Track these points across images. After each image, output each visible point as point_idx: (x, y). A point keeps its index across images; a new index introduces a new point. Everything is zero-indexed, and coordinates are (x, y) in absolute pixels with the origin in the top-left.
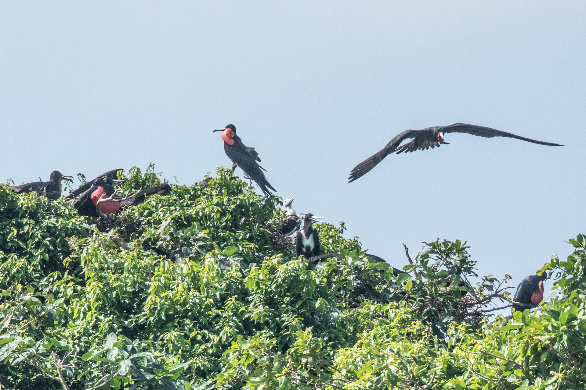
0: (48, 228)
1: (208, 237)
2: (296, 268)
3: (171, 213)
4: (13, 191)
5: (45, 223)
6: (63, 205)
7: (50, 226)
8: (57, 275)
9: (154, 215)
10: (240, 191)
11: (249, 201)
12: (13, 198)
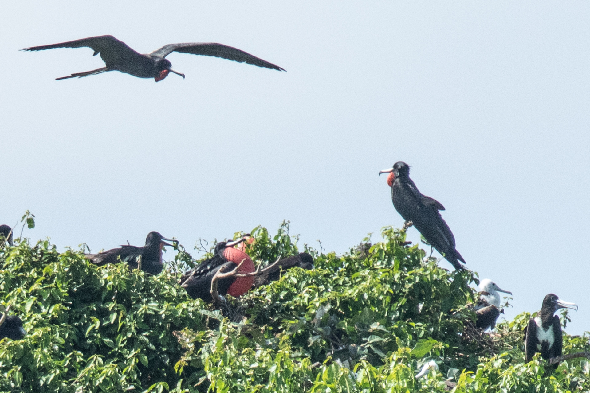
0: (147, 317)
1: (385, 330)
2: (529, 373)
3: (320, 294)
4: (91, 261)
5: (142, 309)
6: (168, 283)
7: (150, 315)
8: (162, 388)
9: (297, 299)
10: (417, 264)
11: (432, 277)
12: (91, 272)
